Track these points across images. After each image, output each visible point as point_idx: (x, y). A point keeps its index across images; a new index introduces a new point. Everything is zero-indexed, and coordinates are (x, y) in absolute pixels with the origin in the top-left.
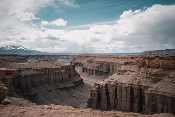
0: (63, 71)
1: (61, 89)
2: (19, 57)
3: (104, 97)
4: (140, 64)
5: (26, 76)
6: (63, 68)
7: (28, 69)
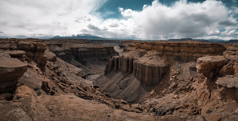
0: (104, 50)
1: (102, 60)
2: (86, 41)
3: (116, 64)
4: (137, 47)
5: (81, 51)
6: (105, 48)
7: (83, 48)
